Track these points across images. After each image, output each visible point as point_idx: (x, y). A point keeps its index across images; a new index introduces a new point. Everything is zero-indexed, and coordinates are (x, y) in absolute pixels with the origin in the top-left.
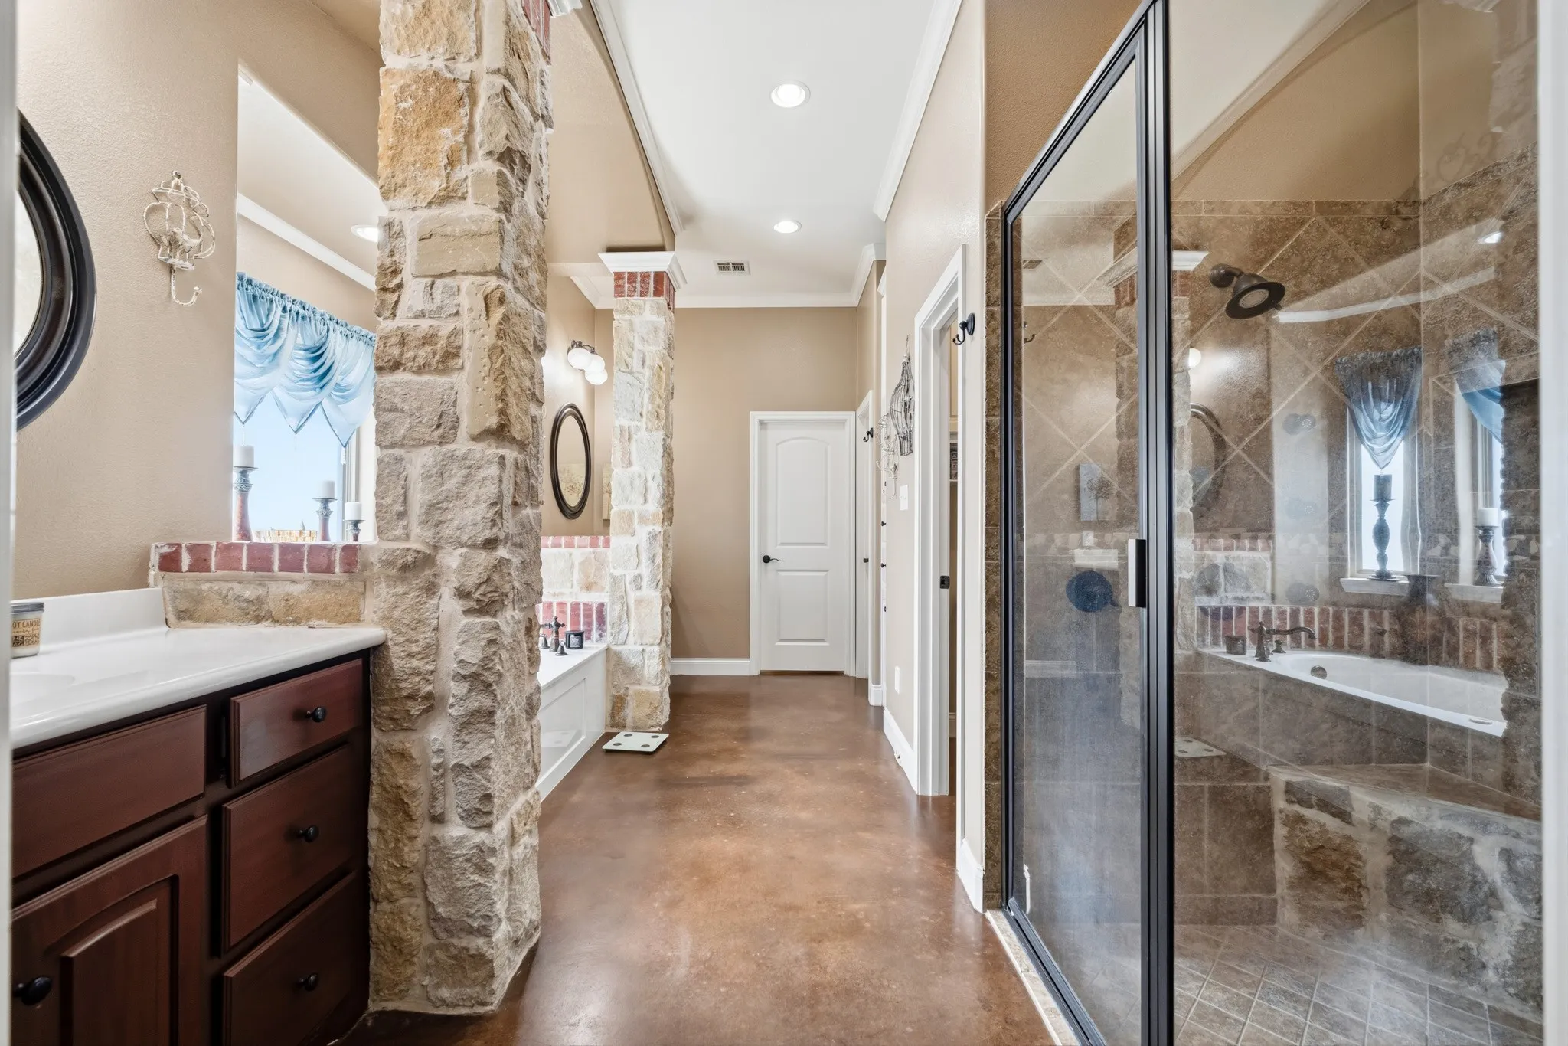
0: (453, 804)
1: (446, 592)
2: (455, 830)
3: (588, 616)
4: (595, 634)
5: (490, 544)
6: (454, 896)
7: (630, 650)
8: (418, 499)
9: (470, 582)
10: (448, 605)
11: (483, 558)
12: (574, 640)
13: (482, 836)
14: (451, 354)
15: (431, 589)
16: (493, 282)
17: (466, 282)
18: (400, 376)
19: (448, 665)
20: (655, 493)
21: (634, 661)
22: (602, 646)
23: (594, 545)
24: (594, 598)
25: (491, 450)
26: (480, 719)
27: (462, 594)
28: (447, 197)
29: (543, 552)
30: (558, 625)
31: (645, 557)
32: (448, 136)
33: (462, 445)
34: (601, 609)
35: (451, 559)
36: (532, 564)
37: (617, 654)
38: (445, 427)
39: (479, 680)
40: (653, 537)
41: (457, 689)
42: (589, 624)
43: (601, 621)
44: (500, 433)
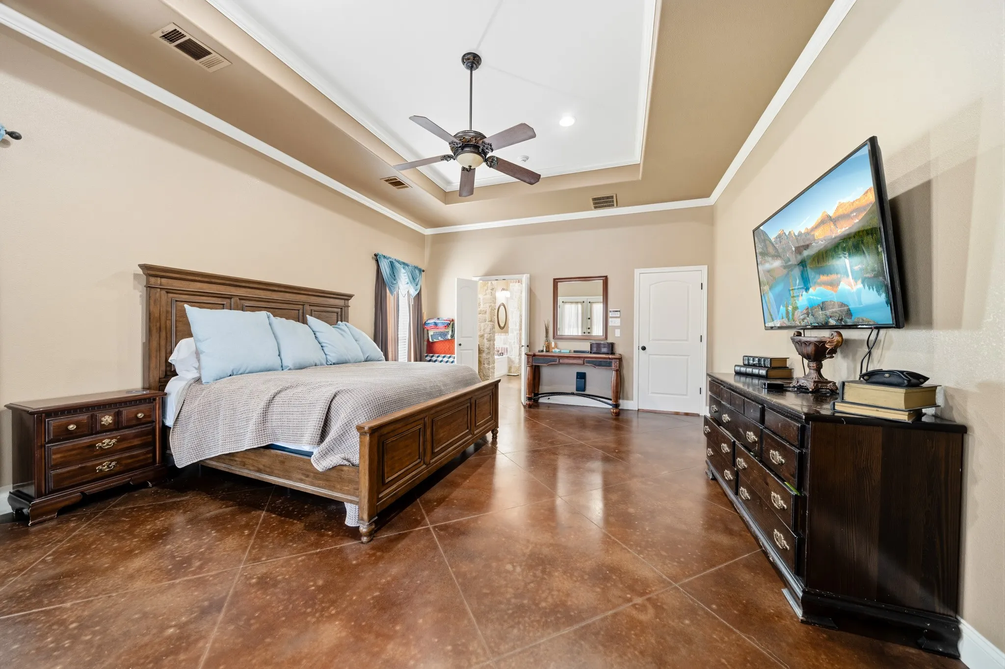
0: (485, 363)
1: (485, 339)
2: (486, 365)
3: (504, 350)
4: (506, 354)
5: (490, 334)
6: (486, 372)
7: (512, 357)
8: (482, 329)
9: (488, 338)
10: (485, 340)
11: (489, 335)
12: (501, 354)
13: (488, 366)
14: (486, 312)
15: (483, 339)
16: (490, 304)
17: (487, 304)
18: (480, 315)
19: (485, 347)
20: (518, 324)
21: (514, 360)
22: (507, 356)
23: (506, 335)
24: (506, 346)
25: (490, 323)
26: (489, 353)
27: (487, 339)
28: (486, 294)
29: (496, 337)
30: (498, 351)
31: (516, 338)
32: (486, 288)
33: (487, 322)
34: (507, 349)
35: (486, 335)
36: (494, 337)
37: (510, 358)
38: (485, 321)
39: (488, 348)
40: (517, 334)
41: (486, 350)
42: (504, 351)
43: (507, 351)
44: (491, 321)
